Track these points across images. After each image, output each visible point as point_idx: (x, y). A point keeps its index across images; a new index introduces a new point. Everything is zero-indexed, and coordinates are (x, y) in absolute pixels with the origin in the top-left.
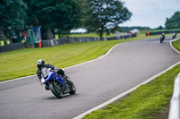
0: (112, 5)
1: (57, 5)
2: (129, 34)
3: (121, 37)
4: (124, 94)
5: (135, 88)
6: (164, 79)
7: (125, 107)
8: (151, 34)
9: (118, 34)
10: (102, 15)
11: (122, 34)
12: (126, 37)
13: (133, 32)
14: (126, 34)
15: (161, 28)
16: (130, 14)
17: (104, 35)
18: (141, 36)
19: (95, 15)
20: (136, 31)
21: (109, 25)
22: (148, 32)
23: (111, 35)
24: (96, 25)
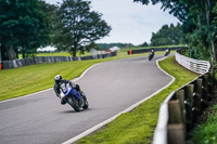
0: (86, 17)
1: (21, 18)
2: (108, 52)
3: (98, 57)
4: (101, 124)
5: (114, 117)
6: (149, 106)
7: (102, 141)
8: (133, 52)
9: (94, 53)
10: (75, 29)
11: (99, 52)
12: (104, 56)
13: (113, 49)
14: (104, 52)
15: (145, 44)
16: (109, 28)
17: (78, 54)
18: (122, 54)
19: (66, 30)
20: (115, 48)
21: (84, 42)
22: (130, 50)
23: (86, 54)
24: (69, 42)
